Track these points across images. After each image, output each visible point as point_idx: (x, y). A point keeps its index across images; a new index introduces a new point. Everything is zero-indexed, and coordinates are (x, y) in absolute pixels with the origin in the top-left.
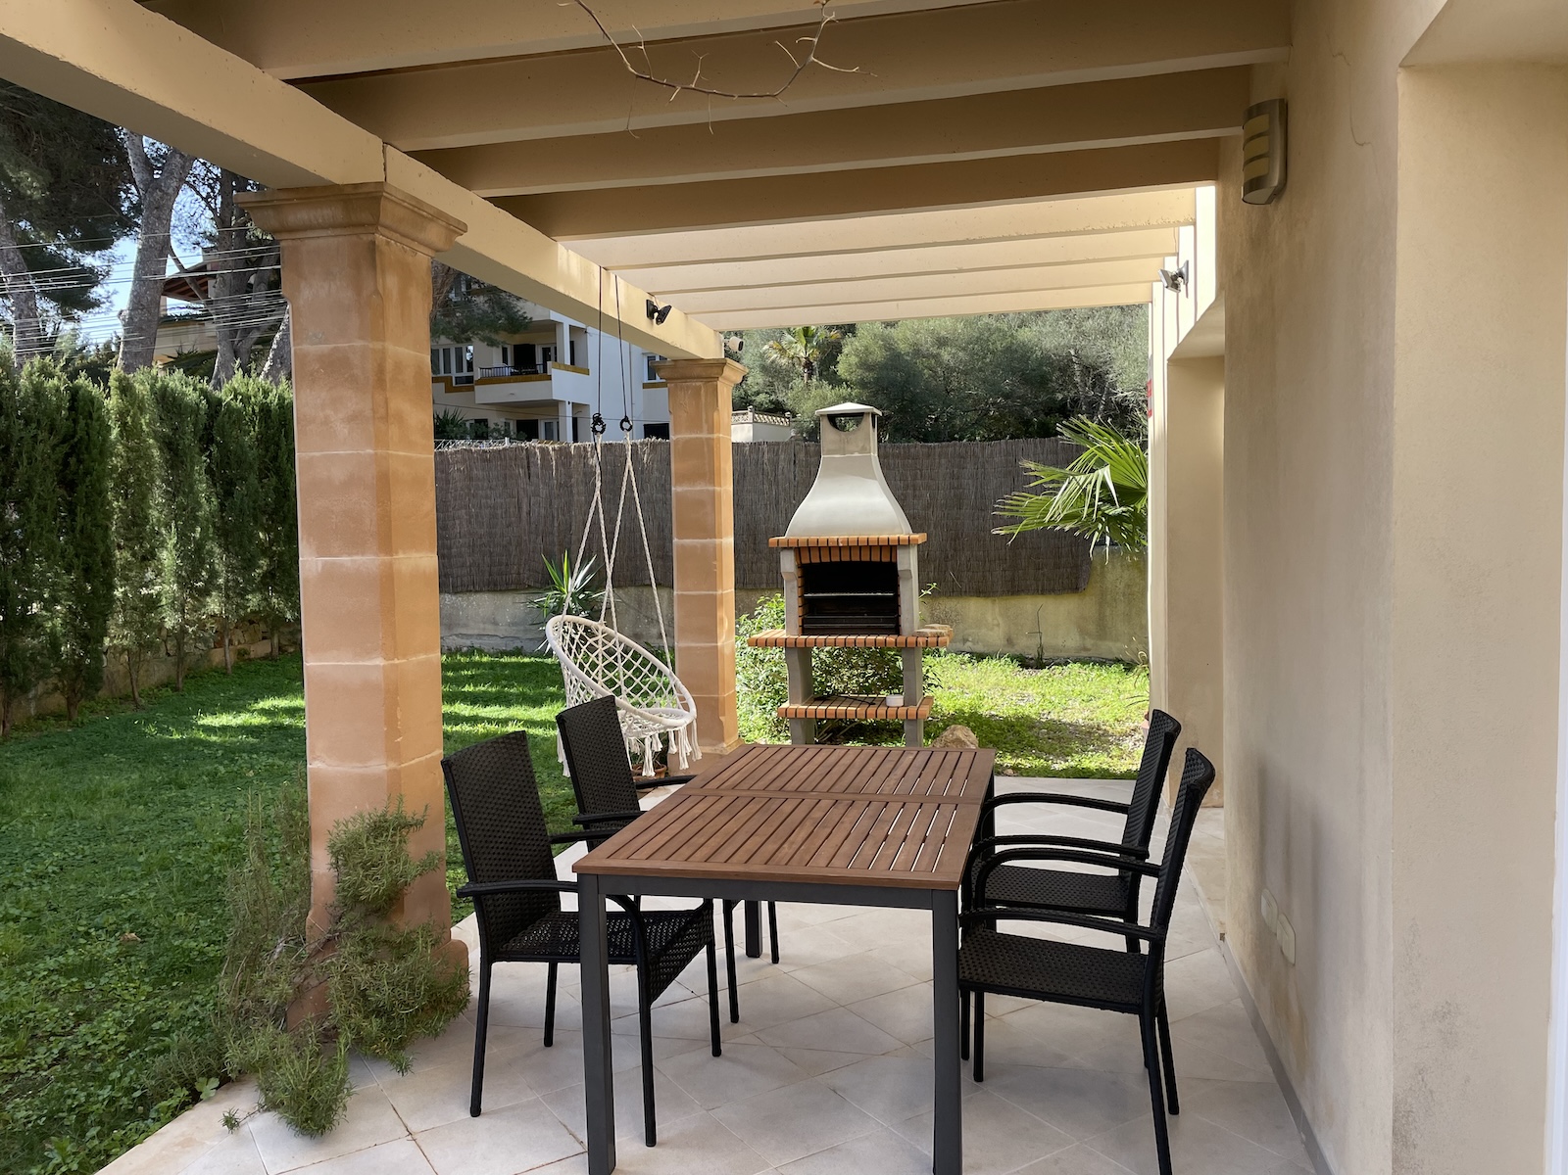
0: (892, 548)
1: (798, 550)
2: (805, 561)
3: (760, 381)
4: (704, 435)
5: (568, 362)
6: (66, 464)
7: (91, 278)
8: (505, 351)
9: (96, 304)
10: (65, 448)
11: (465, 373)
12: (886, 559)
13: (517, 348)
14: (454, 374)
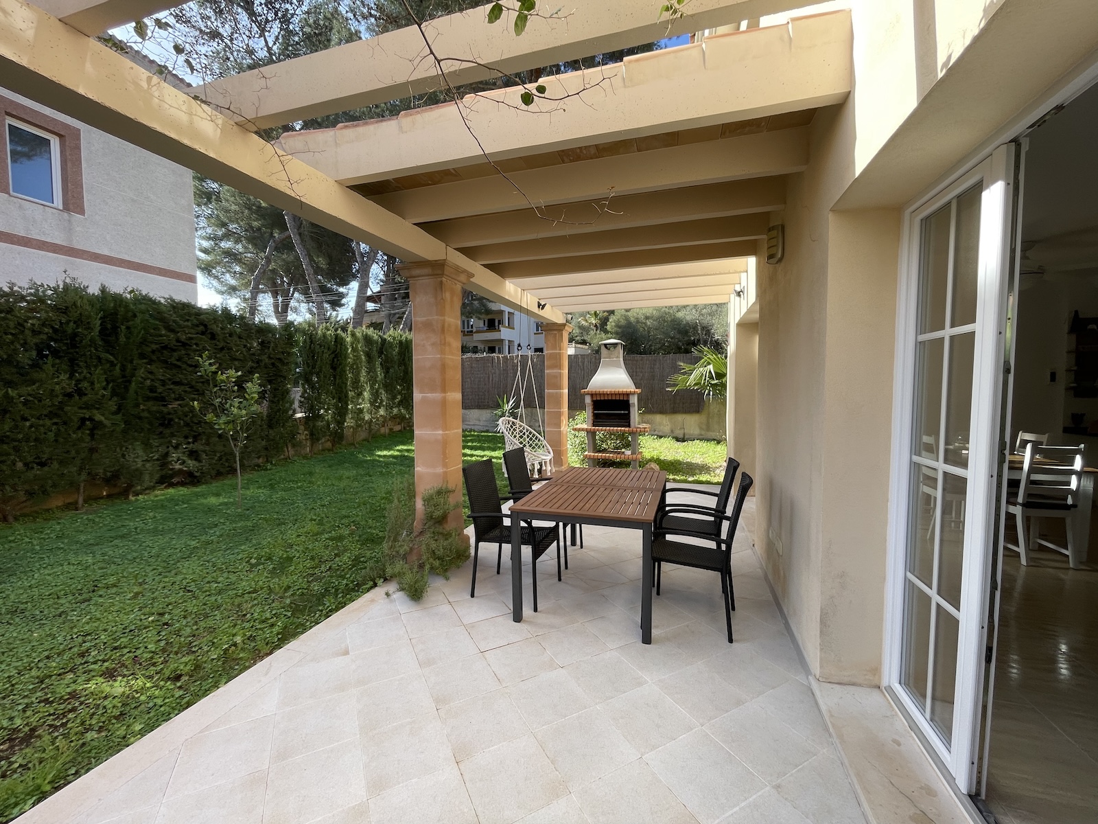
0: (628, 395)
1: (592, 395)
2: (595, 399)
3: (578, 332)
4: (558, 351)
5: (507, 325)
6: (333, 361)
7: (342, 296)
8: (484, 321)
9: (344, 305)
10: (333, 356)
11: (470, 329)
12: (625, 399)
13: (489, 320)
14: (466, 330)
